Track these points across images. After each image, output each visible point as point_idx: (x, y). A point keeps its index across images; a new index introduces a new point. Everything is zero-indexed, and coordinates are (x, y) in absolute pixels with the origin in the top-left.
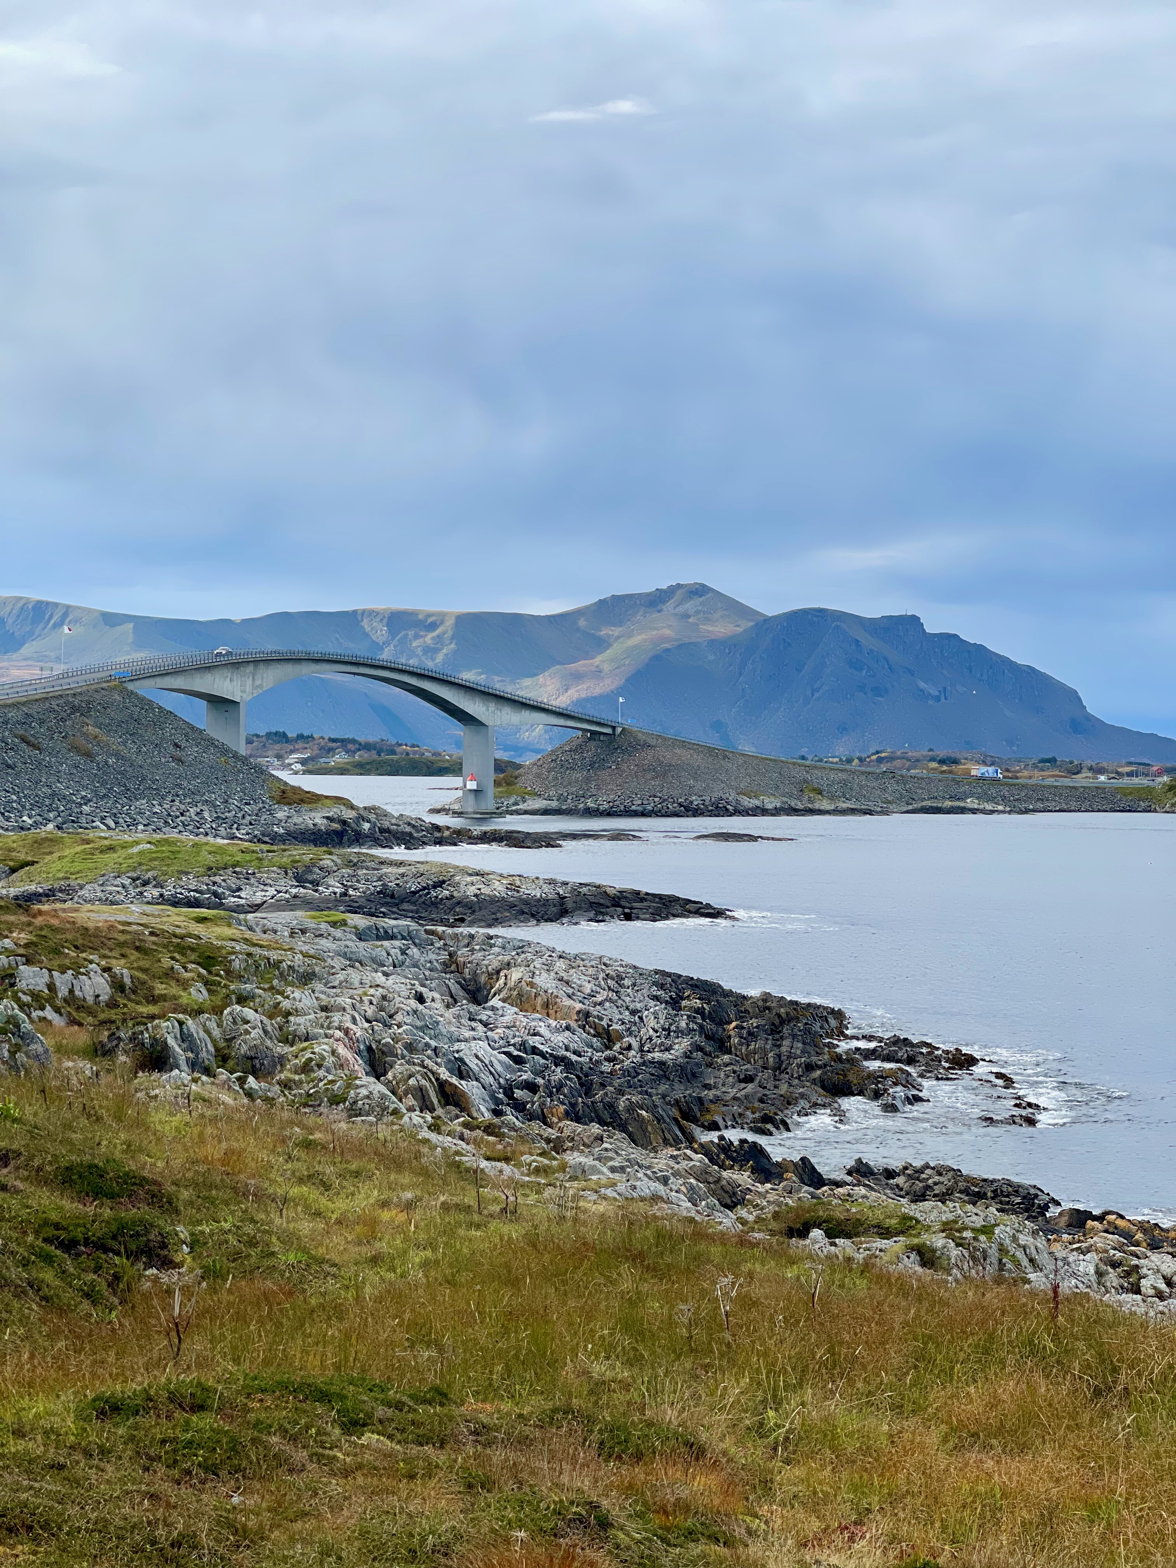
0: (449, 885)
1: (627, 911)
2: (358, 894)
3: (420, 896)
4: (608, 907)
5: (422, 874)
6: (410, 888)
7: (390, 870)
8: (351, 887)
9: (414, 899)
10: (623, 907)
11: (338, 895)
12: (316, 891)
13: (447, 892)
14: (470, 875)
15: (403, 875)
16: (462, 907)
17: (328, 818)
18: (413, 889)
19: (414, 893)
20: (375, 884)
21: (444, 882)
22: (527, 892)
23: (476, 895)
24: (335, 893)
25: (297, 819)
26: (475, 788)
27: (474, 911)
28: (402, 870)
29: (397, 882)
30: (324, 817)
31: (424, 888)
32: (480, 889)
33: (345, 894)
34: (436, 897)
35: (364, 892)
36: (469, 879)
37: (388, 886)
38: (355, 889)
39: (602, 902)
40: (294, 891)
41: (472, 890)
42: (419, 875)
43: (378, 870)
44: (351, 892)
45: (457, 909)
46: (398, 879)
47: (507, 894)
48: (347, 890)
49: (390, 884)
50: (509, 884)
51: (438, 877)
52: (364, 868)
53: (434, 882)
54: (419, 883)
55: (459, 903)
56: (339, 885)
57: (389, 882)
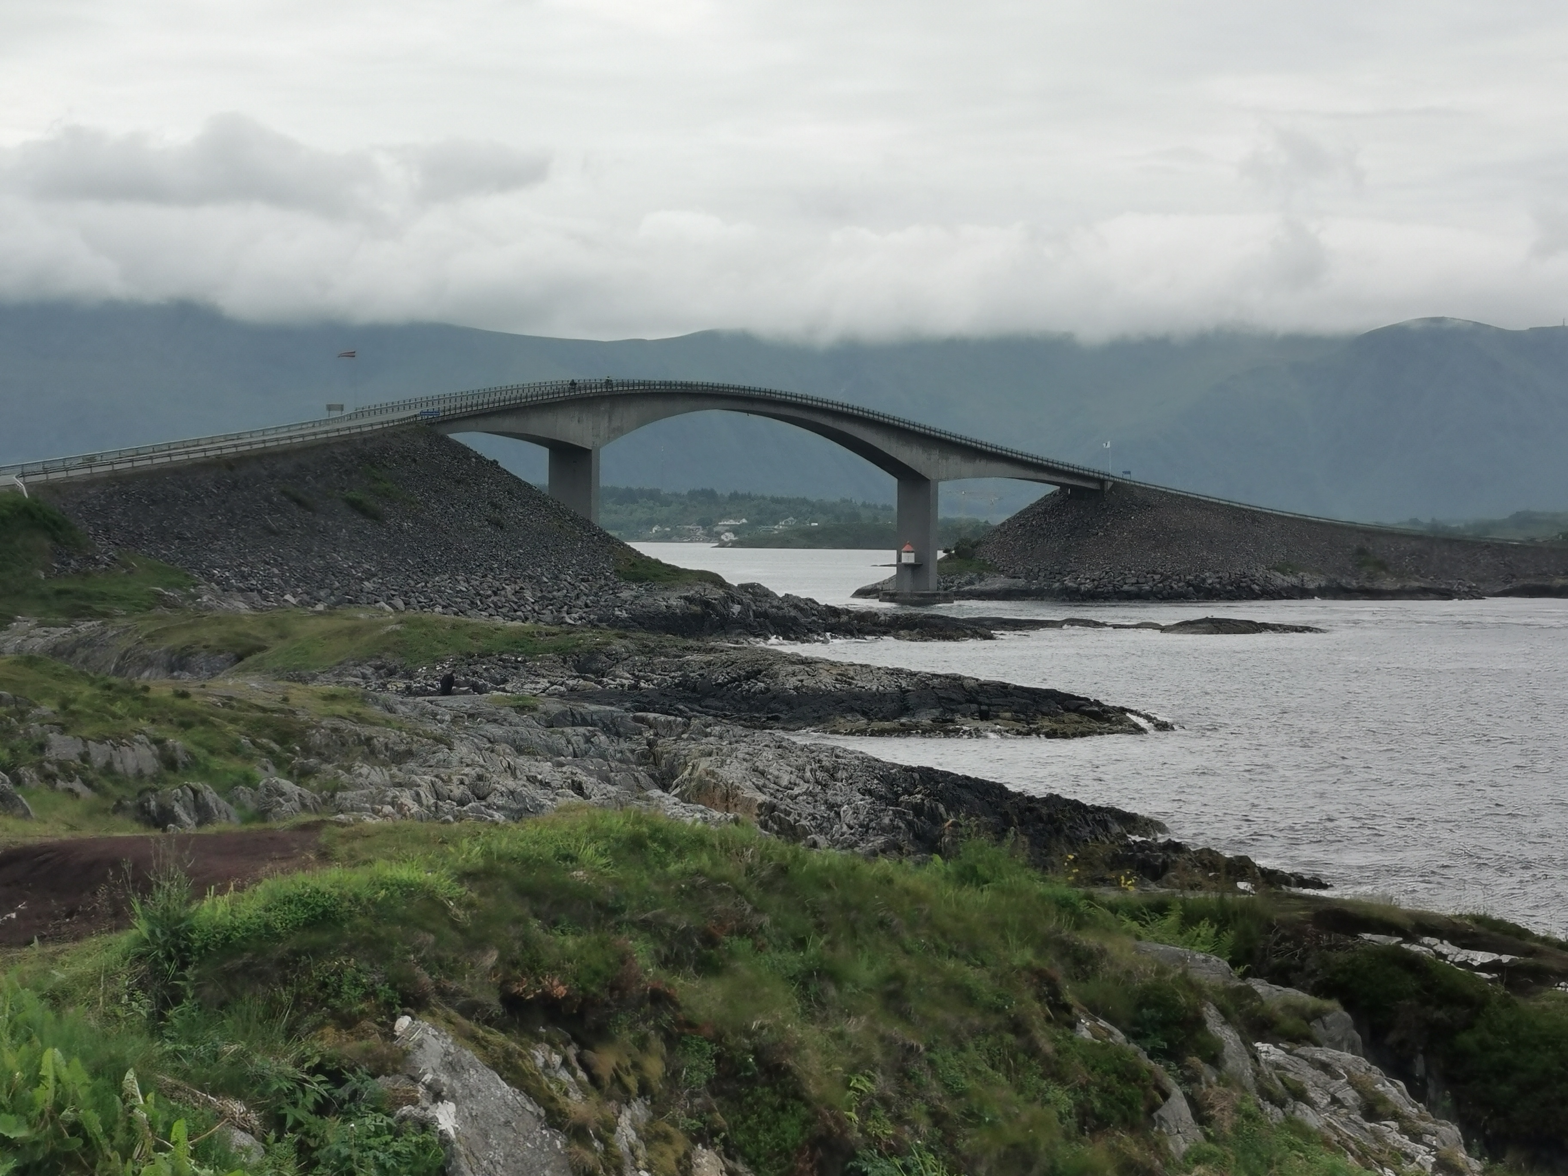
0: (765, 676)
1: (984, 708)
2: (651, 687)
3: (729, 690)
4: (960, 703)
5: (733, 663)
6: (716, 679)
8: (643, 677)
9: (721, 692)
10: (980, 704)
11: (626, 688)
12: (600, 683)
13: (762, 685)
14: (793, 663)
15: (709, 664)
16: (778, 702)
18: (719, 681)
19: (721, 686)
20: (673, 674)
21: (760, 672)
22: (861, 684)
23: (796, 689)
24: (622, 686)
25: (647, 600)
27: (792, 708)
29: (701, 672)
31: (734, 680)
32: (802, 681)
33: (635, 687)
34: (749, 691)
35: (659, 685)
36: (790, 668)
37: (688, 676)
38: (647, 681)
39: (954, 696)
40: (571, 682)
41: (792, 682)
42: (729, 663)
43: (680, 657)
44: (642, 685)
45: (772, 706)
46: (703, 668)
47: (835, 687)
48: (638, 682)
49: (692, 675)
50: (839, 675)
51: (753, 667)
52: (661, 654)
53: (747, 672)
54: (728, 673)
55: (774, 698)
56: (629, 676)
57: (691, 672)
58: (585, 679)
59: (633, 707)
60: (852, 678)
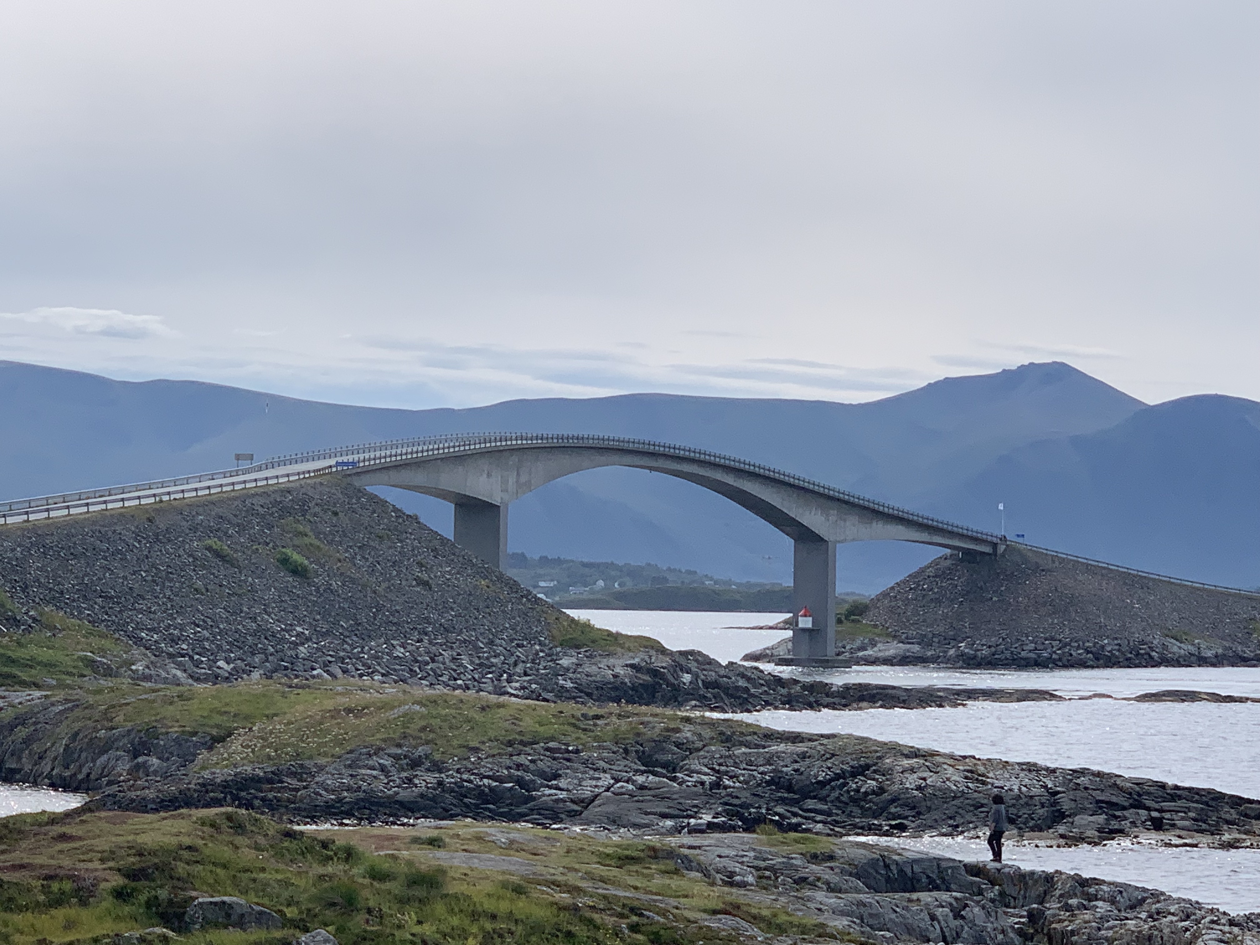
0: (875, 772)
1: (1155, 814)
2: (737, 784)
3: (833, 789)
4: (1124, 808)
5: (833, 755)
6: (816, 776)
7: (782, 747)
8: (726, 773)
9: (824, 792)
10: (1149, 809)
11: (707, 786)
12: (674, 779)
13: (874, 783)
14: (907, 756)
15: (804, 756)
16: (901, 806)
17: (632, 666)
18: (820, 778)
19: (822, 784)
20: (762, 769)
21: (867, 767)
22: (997, 783)
23: (919, 788)
24: (702, 783)
25: (588, 668)
26: (810, 625)
27: (919, 813)
28: (801, 748)
29: (796, 766)
30: (627, 665)
31: (837, 777)
32: (924, 779)
33: (717, 785)
34: (857, 791)
35: (746, 782)
36: (906, 763)
37: (782, 772)
38: (731, 777)
39: (1114, 799)
40: (640, 779)
41: (911, 781)
42: (828, 756)
43: (764, 747)
44: (727, 782)
45: (893, 810)
46: (796, 762)
47: (968, 787)
48: (720, 779)
49: (785, 769)
50: (968, 771)
51: (858, 759)
52: (742, 744)
53: (852, 767)
54: (829, 768)
55: (893, 801)
56: (706, 770)
57: (783, 766)
58: (655, 774)
59: (725, 810)
60: (983, 775)
